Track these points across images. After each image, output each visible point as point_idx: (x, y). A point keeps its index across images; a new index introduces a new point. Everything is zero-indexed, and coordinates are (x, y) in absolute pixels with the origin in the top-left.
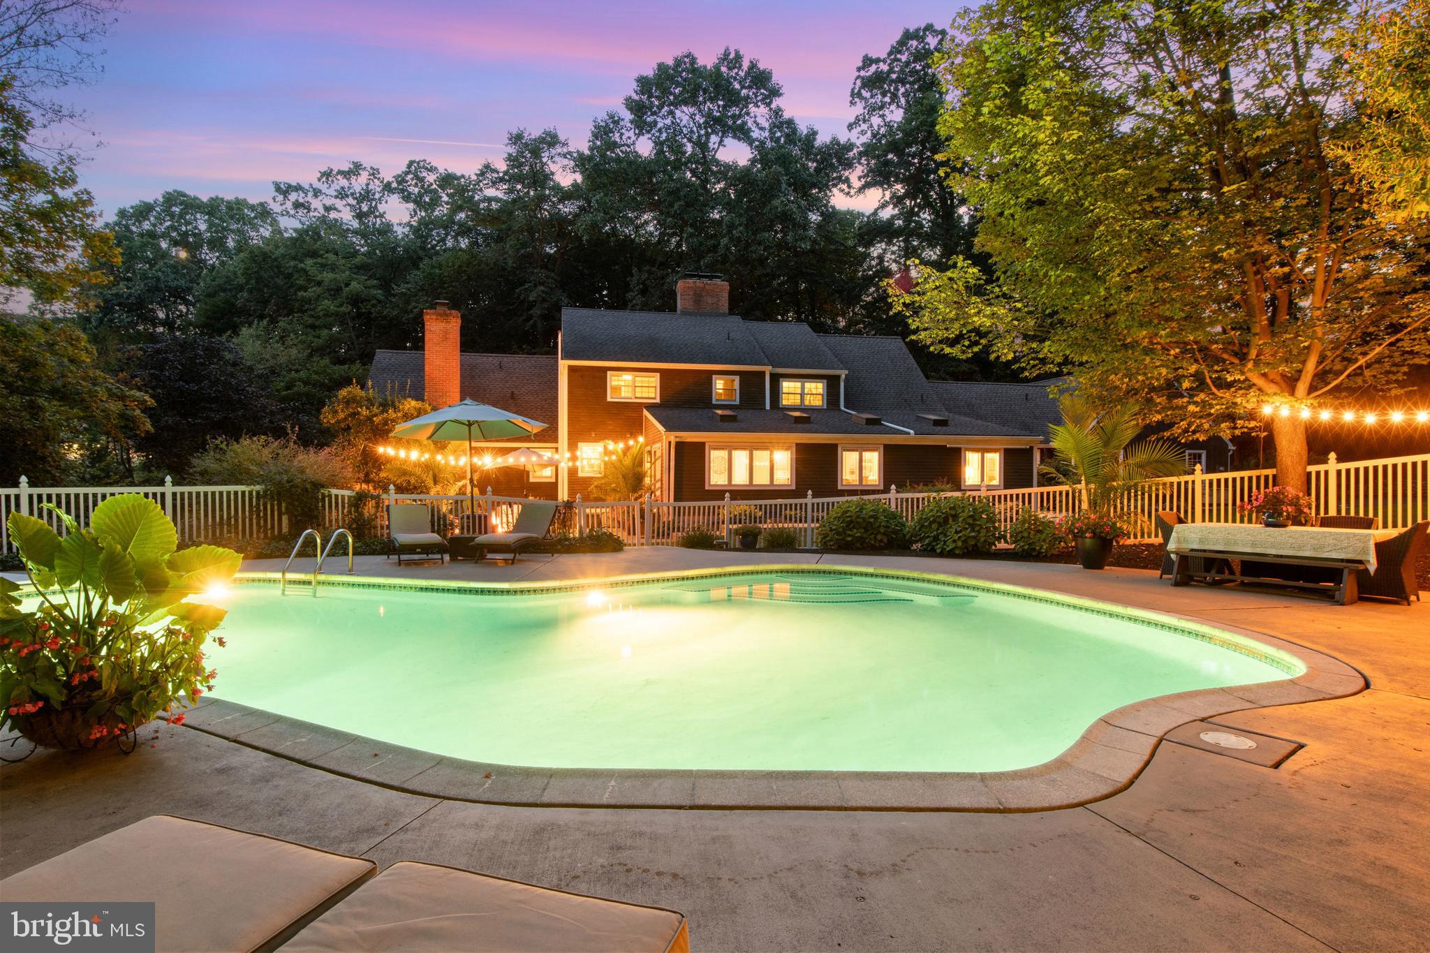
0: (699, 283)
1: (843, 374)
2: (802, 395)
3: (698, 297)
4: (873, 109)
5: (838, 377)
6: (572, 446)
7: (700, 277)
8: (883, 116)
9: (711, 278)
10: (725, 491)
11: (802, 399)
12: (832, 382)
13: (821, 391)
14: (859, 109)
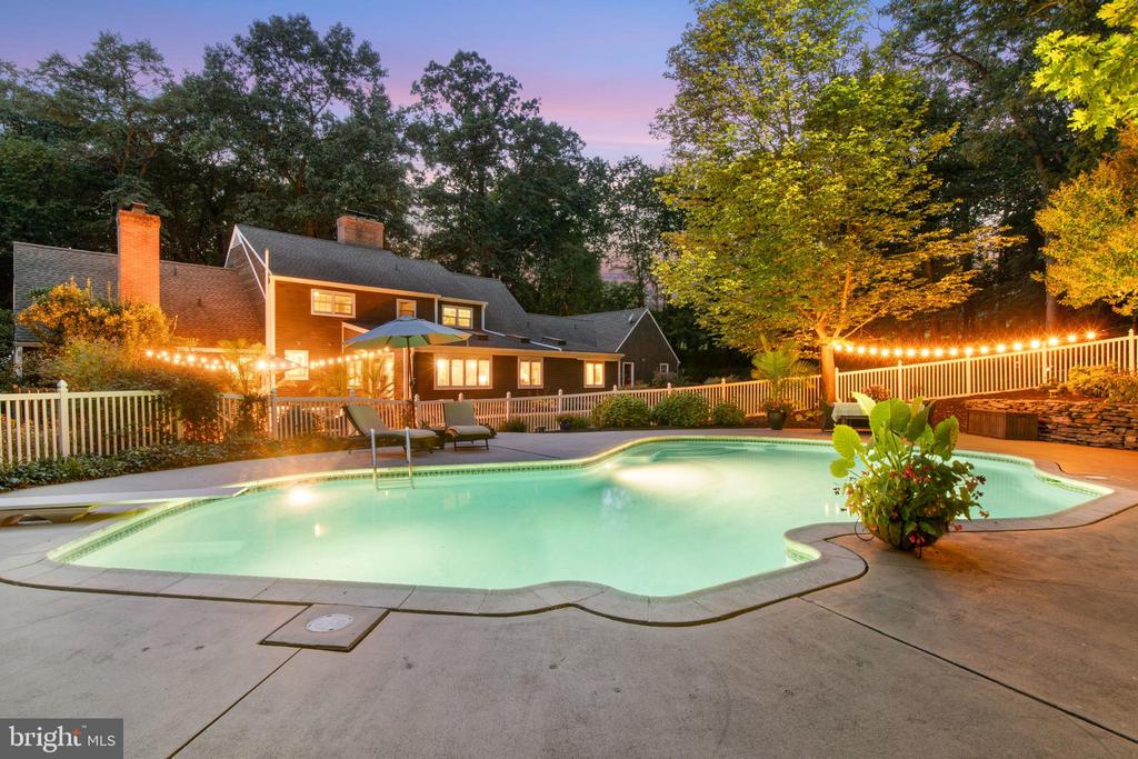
0: (361, 221)
1: (485, 304)
2: (457, 318)
3: (359, 232)
4: (426, 101)
5: (481, 306)
6: (280, 354)
7: (359, 215)
8: (433, 108)
9: (368, 218)
10: (459, 392)
11: (457, 322)
12: (477, 310)
13: (469, 316)
14: (417, 99)
